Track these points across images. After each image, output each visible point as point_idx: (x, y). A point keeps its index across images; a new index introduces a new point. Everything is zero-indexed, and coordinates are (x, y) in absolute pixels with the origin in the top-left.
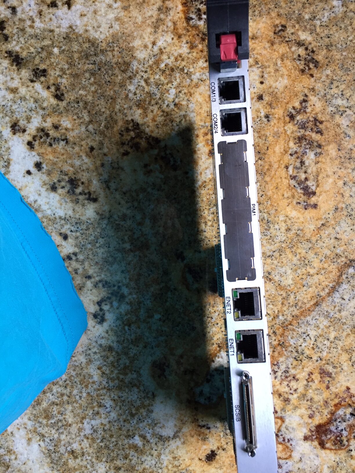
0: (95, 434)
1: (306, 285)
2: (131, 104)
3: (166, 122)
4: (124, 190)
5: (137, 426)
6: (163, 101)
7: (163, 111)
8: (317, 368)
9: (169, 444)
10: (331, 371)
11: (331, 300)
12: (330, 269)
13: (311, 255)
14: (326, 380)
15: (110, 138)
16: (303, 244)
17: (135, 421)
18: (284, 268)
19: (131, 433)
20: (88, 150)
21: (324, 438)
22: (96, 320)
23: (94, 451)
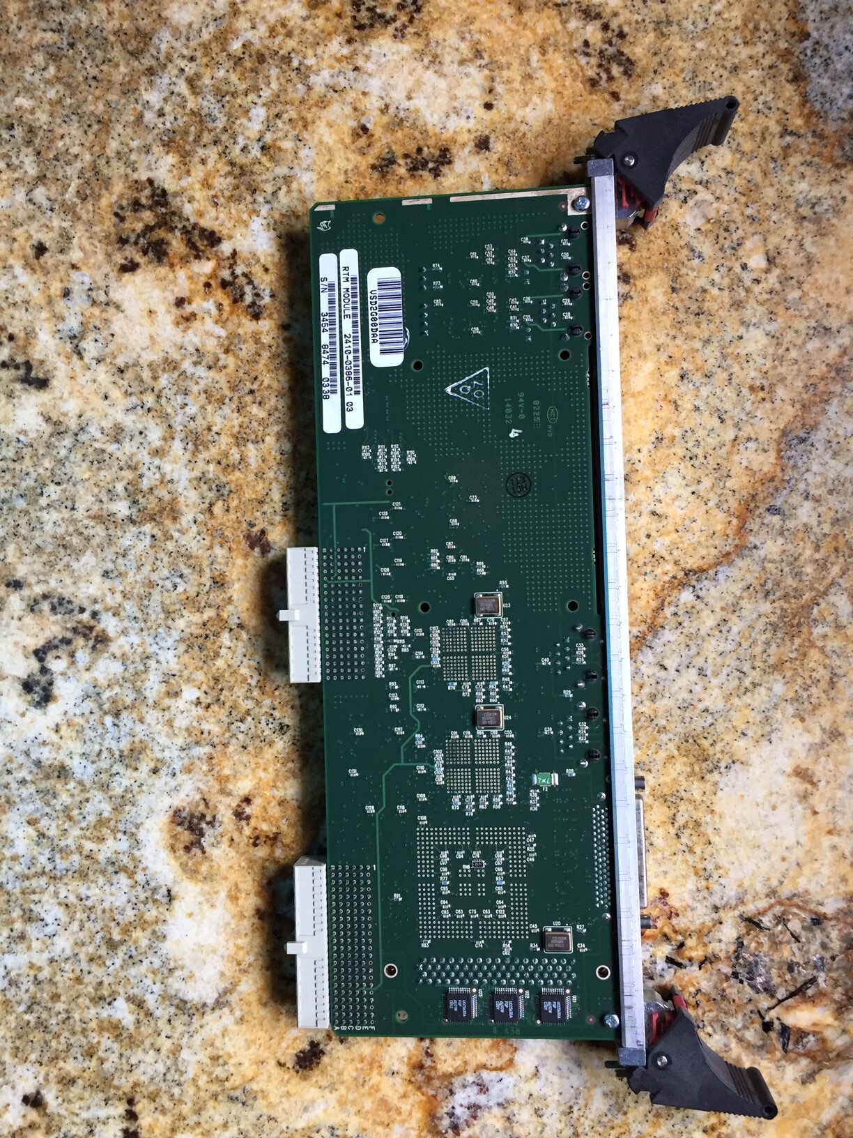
0: (13, 990)
2: (150, 139)
3: (237, 193)
4: (120, 361)
5: (122, 974)
6: (234, 137)
7: (232, 164)
9: (204, 1021)
15: (90, 224)
17: (118, 962)
19: (105, 992)
20: (30, 252)
22: (29, 698)
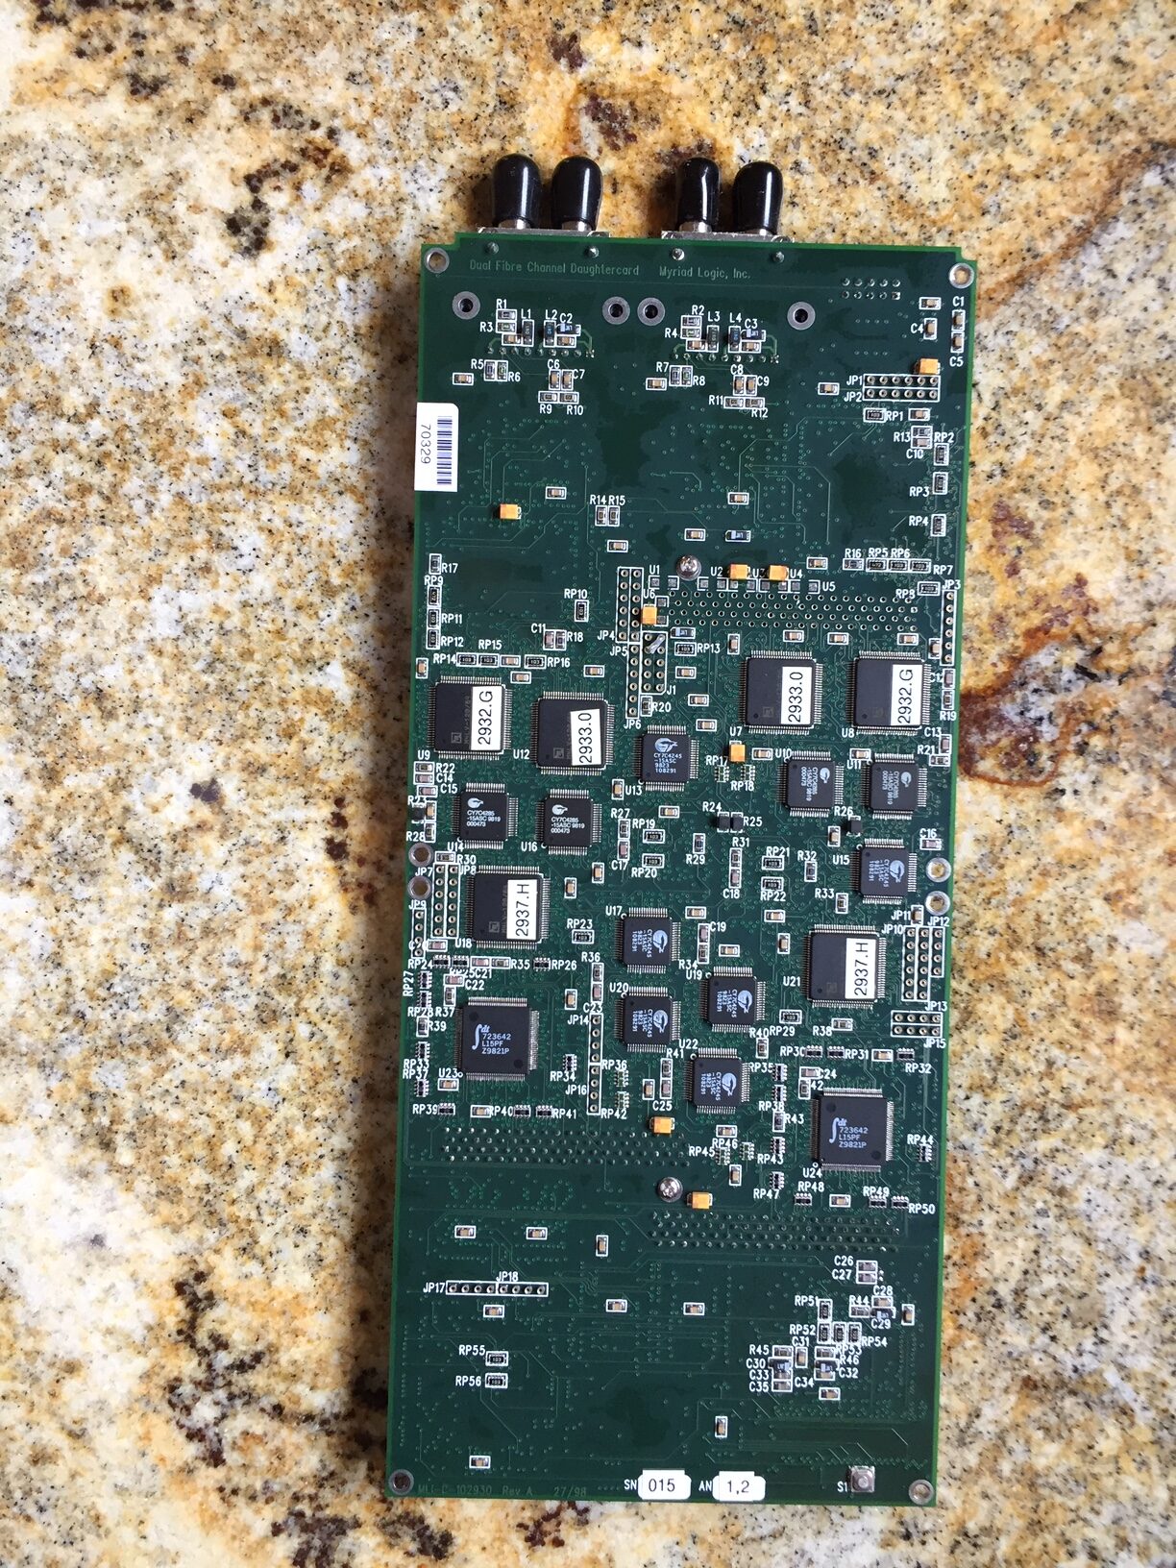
1: (993, 210)
8: (988, 500)
10: (1031, 515)
11: (1069, 271)
12: (1082, 163)
13: (1024, 109)
14: (1011, 546)
16: (1004, 63)
18: (926, 142)
21: (974, 739)
23: (179, 700)
